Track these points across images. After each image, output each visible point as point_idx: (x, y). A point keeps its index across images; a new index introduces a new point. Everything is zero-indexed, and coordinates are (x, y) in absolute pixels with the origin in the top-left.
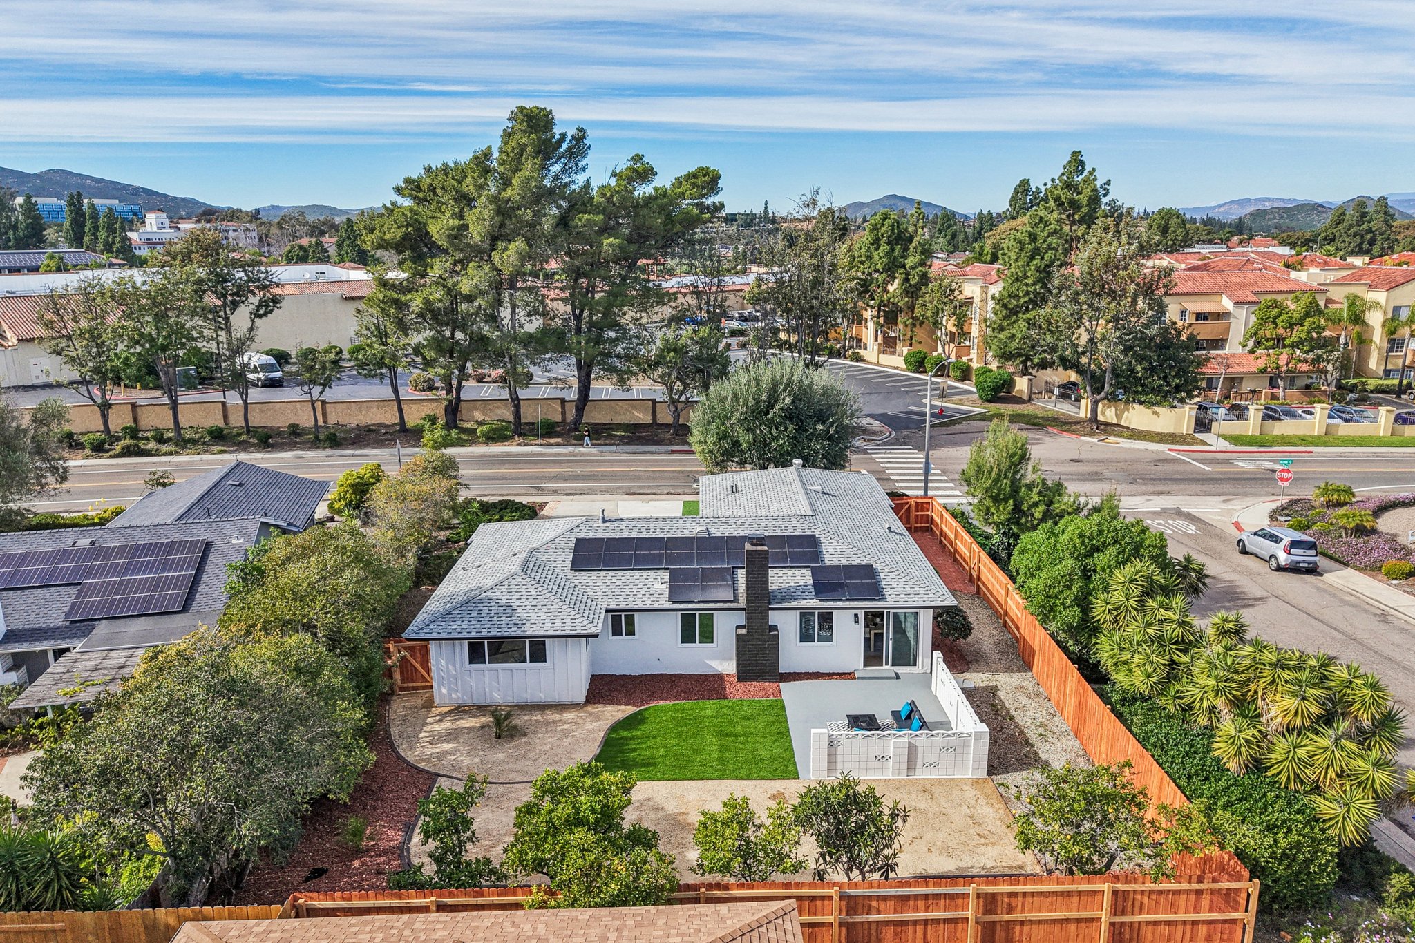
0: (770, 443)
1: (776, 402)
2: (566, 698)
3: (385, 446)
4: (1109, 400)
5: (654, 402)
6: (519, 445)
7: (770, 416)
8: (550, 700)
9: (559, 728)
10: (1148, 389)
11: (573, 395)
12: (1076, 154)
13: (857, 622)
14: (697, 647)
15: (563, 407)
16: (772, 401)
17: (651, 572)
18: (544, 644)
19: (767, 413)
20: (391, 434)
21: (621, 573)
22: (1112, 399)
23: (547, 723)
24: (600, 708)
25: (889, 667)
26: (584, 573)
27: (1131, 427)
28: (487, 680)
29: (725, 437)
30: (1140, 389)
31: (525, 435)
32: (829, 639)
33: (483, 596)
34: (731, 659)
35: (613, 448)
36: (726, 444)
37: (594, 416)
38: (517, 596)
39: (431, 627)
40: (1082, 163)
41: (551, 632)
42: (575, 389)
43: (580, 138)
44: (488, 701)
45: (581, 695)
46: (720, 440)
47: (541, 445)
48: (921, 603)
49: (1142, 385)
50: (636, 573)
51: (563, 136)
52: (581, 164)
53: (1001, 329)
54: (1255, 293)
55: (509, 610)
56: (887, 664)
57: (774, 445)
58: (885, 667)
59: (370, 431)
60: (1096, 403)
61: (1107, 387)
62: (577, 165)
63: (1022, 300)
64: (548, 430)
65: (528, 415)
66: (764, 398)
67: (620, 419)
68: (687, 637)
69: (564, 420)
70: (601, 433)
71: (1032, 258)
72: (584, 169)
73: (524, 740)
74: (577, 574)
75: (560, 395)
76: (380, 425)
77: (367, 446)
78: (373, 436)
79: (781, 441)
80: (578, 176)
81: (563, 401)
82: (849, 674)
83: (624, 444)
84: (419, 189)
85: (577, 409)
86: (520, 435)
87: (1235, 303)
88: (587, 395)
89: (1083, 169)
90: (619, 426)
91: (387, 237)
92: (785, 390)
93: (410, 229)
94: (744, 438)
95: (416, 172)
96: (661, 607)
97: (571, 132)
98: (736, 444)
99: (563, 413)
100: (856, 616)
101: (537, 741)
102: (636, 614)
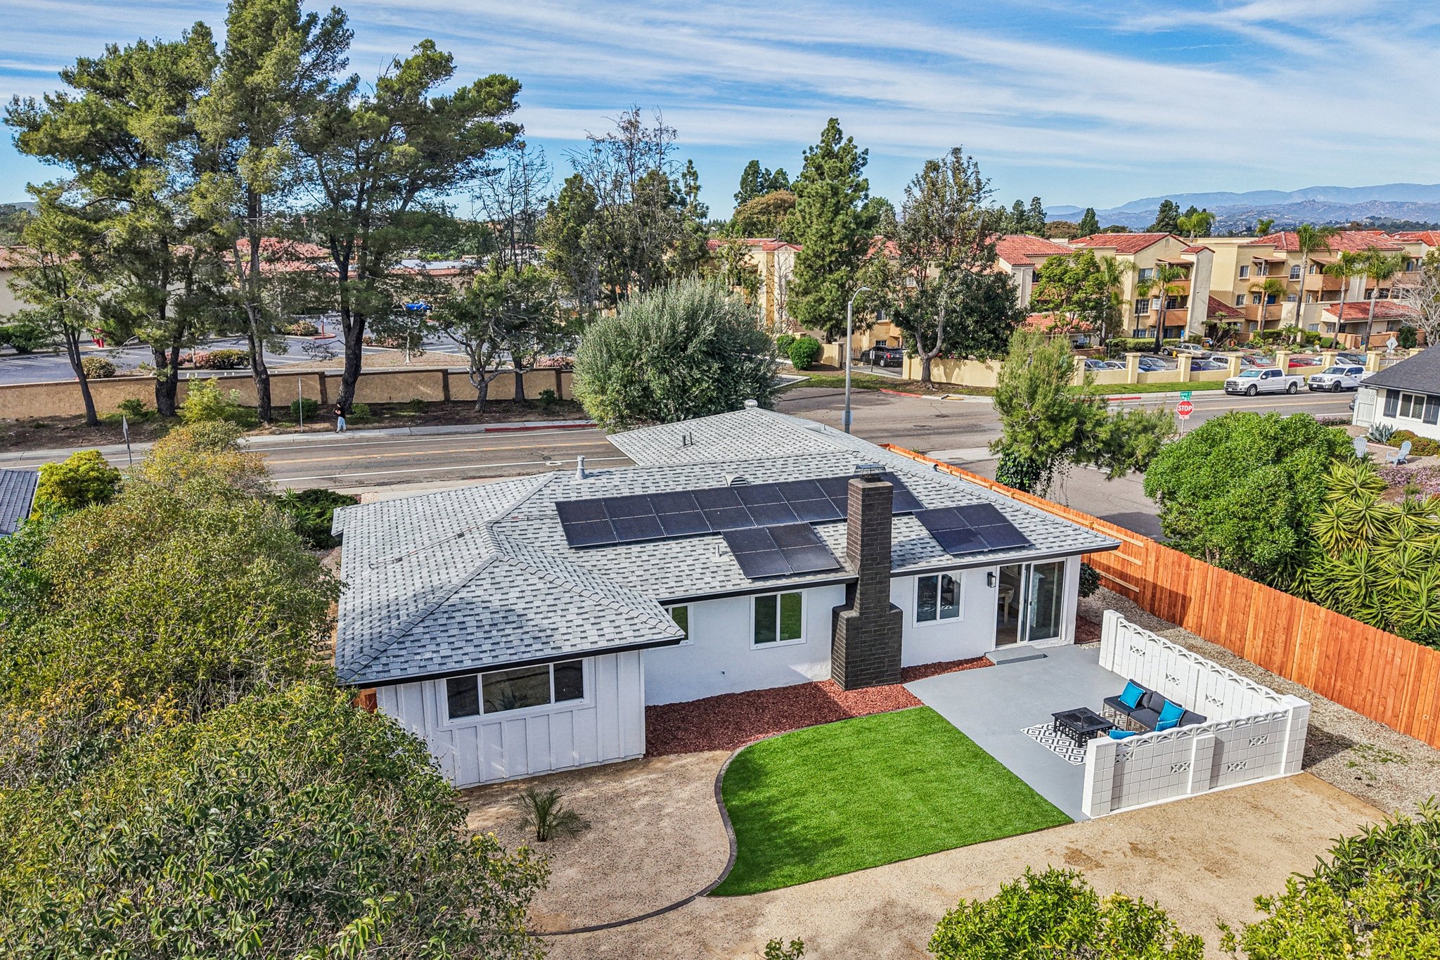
0: (691, 388)
1: (696, 334)
2: (612, 754)
3: (70, 445)
4: (941, 357)
5: (445, 373)
6: (272, 433)
7: (690, 351)
8: (589, 760)
9: (637, 805)
10: (978, 344)
11: (337, 366)
12: (833, 122)
13: (990, 584)
14: (779, 647)
15: (323, 384)
16: (693, 331)
17: (695, 541)
18: (580, 670)
19: (684, 349)
20: (75, 429)
21: (650, 546)
22: (943, 355)
23: (610, 801)
24: (676, 762)
25: (1026, 643)
26: (593, 552)
27: (964, 384)
28: (481, 742)
29: (631, 383)
30: (972, 343)
31: (277, 421)
32: (956, 614)
33: (454, 599)
34: (824, 659)
35: (406, 430)
36: (635, 392)
37: (366, 394)
38: (514, 593)
39: (384, 660)
40: (840, 132)
41: (587, 646)
42: (342, 358)
43: (337, 19)
44: (484, 778)
45: (636, 745)
46: (625, 387)
47: (304, 432)
48: (1067, 549)
49: (973, 339)
50: (672, 543)
51: (313, 19)
52: (341, 57)
53: (806, 292)
54: (1028, 256)
55: (510, 617)
56: (1022, 639)
57: (696, 391)
58: (1020, 644)
59: (38, 426)
60: (929, 360)
61: (939, 343)
62: (334, 59)
63: (828, 260)
64: (310, 414)
65: (279, 396)
66: (682, 328)
67: (398, 398)
68: (764, 632)
69: (325, 402)
70: (380, 414)
71: (836, 213)
72: (344, 64)
73: (591, 836)
74: (581, 553)
75: (317, 367)
76: (52, 418)
77: (39, 445)
78: (45, 433)
79: (705, 385)
80: (336, 74)
81: (322, 376)
82: (980, 659)
83: (417, 425)
84: (103, 75)
85: (346, 382)
86: (271, 421)
87: (1013, 265)
88: (358, 366)
89: (841, 138)
90: (402, 406)
91: (64, 134)
92: (707, 315)
93: (99, 126)
94: (657, 383)
95: (96, 53)
96: (737, 588)
97: (324, 13)
98: (647, 392)
99: (323, 392)
100: (990, 575)
101: (615, 833)
102: (690, 605)
